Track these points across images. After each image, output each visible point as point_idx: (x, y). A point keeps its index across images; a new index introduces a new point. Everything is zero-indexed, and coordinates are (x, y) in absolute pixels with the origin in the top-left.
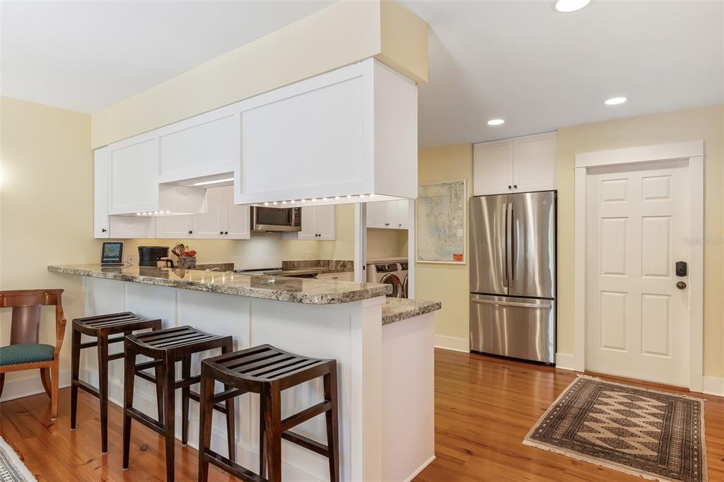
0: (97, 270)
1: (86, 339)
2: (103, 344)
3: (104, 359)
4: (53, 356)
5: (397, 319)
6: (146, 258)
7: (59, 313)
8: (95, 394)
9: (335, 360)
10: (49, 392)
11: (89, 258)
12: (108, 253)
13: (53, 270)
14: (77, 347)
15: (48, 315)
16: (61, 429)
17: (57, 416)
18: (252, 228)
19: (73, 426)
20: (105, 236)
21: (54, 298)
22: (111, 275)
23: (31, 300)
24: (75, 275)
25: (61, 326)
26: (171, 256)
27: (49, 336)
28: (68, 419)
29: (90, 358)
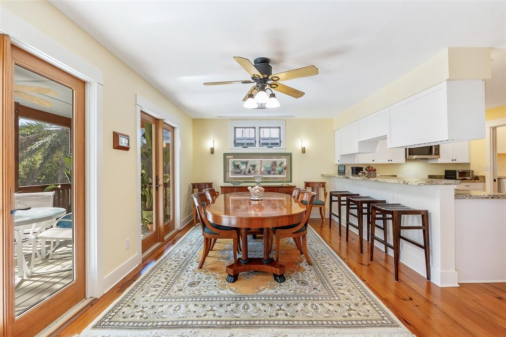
0: (337, 176)
1: (334, 198)
2: (340, 201)
3: (340, 205)
4: (323, 204)
5: (468, 198)
6: (354, 171)
7: (325, 190)
8: (337, 217)
9: (427, 211)
10: (322, 218)
11: (334, 171)
12: (340, 169)
13: (322, 175)
14: (331, 201)
15: (322, 191)
16: (326, 228)
17: (325, 225)
18: (406, 157)
19: (330, 228)
20: (339, 163)
21: (323, 185)
22: (341, 176)
23: (317, 185)
24: (330, 177)
25: (326, 194)
26: (364, 171)
27: (322, 198)
28: (329, 227)
29: (335, 205)
